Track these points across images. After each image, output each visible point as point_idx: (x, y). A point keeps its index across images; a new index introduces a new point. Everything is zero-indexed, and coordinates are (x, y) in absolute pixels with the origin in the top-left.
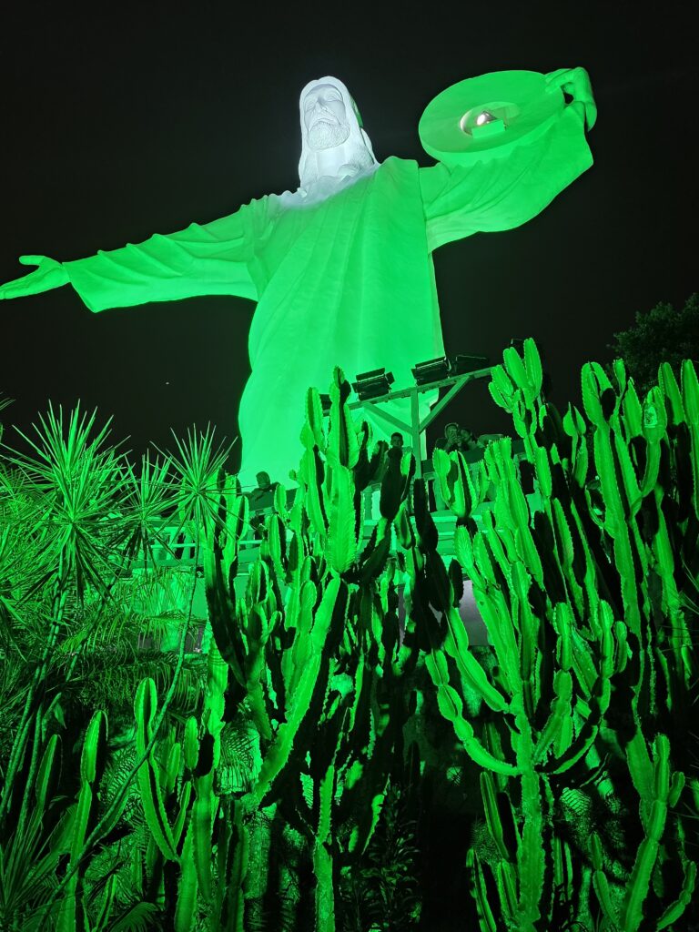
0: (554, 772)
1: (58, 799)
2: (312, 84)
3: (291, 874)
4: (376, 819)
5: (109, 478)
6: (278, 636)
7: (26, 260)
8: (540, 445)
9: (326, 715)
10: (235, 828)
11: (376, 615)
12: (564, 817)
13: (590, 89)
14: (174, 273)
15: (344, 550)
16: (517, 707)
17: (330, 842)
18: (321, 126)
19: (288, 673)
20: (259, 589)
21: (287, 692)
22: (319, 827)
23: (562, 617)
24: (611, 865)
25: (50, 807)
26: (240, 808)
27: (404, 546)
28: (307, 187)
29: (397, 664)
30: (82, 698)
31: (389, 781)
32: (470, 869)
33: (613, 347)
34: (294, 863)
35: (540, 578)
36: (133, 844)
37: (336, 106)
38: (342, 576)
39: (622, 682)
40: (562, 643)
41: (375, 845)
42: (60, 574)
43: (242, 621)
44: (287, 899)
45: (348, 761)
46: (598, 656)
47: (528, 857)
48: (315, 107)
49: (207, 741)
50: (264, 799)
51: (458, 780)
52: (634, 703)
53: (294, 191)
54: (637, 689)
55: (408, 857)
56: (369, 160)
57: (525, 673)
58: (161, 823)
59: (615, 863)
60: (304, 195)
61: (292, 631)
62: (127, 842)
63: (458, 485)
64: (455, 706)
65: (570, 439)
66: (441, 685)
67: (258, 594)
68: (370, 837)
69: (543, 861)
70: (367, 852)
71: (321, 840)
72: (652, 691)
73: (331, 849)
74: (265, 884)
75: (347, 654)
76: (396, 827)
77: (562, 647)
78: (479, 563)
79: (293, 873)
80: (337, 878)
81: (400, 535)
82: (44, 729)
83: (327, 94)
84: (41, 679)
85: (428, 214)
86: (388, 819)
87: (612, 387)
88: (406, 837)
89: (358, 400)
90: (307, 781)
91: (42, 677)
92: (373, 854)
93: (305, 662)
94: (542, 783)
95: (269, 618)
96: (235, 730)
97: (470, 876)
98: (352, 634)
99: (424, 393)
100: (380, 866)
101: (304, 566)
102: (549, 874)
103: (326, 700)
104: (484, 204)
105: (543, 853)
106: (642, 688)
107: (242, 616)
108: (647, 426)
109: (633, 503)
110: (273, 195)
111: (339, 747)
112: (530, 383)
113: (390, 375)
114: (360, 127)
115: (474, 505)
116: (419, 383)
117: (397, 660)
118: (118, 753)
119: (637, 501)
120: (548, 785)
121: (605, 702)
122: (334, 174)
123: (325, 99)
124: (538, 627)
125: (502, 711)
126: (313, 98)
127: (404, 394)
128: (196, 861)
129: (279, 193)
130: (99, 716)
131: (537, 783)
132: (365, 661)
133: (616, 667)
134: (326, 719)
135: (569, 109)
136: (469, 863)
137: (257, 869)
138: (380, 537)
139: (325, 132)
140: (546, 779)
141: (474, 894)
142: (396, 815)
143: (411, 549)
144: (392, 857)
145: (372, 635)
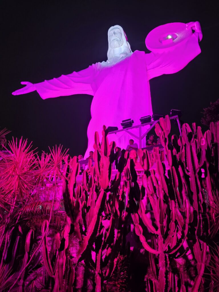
0: (170, 254)
1: (19, 256)
2: (112, 28)
3: (90, 281)
4: (115, 266)
5: (30, 161)
6: (85, 208)
7: (23, 83)
8: (169, 149)
9: (99, 233)
10: (70, 268)
11: (117, 202)
12: (177, 266)
13: (200, 28)
14: (68, 87)
15: (105, 182)
16: (159, 232)
17: (100, 272)
18: (114, 41)
19: (87, 220)
20: (79, 194)
21: (87, 226)
22: (97, 268)
23: (173, 204)
24: (191, 282)
25: (17, 258)
26: (72, 262)
27: (127, 180)
28: (110, 60)
29: (123, 217)
30: (28, 225)
31: (119, 254)
32: (146, 282)
33: (203, 113)
34: (92, 278)
35: (167, 192)
36: (43, 270)
37: (119, 35)
38: (105, 190)
39: (192, 225)
40: (172, 213)
41: (114, 274)
42: (14, 191)
43: (73, 204)
44: (89, 289)
45: (107, 247)
46: (185, 217)
47: (160, 280)
48: (112, 35)
49: (63, 240)
50: (79, 259)
51: (144, 253)
52: (196, 232)
53: (106, 61)
54: (196, 228)
55: (124, 278)
56: (129, 51)
57: (161, 222)
58: (49, 265)
59: (192, 281)
60: (109, 62)
61: (89, 207)
62: (41, 269)
63: (145, 160)
64: (140, 231)
65: (180, 147)
66: (136, 224)
67: (79, 195)
68: (113, 272)
69: (165, 282)
70: (112, 277)
71: (97, 272)
72: (201, 229)
73: (101, 275)
74: (82, 284)
75: (107, 214)
76: (121, 269)
77: (172, 215)
78: (149, 186)
79: (91, 281)
80: (102, 284)
81: (126, 176)
82: (9, 238)
83: (116, 31)
84: (8, 223)
85: (148, 69)
86: (118, 266)
87: (192, 131)
88: (124, 272)
89: (123, 129)
90: (93, 254)
91: (8, 222)
92: (113, 277)
93: (92, 217)
94: (166, 257)
95: (82, 203)
96: (75, 235)
97: (146, 284)
98: (109, 207)
99: (143, 126)
100: (115, 281)
101: (93, 187)
102: (167, 286)
103: (99, 229)
104: (166, 65)
105: (165, 279)
106: (198, 227)
107: (73, 202)
108: (201, 144)
109: (197, 169)
110: (99, 63)
111: (103, 244)
112: (167, 129)
113: (133, 121)
114: (127, 41)
115: (150, 167)
116: (142, 123)
117: (123, 216)
118: (39, 241)
119: (198, 168)
120: (168, 258)
121: (186, 232)
122: (118, 56)
123: (116, 32)
124: (166, 207)
125: (155, 234)
126: (112, 32)
127: (136, 127)
128: (59, 278)
129: (101, 62)
130: (31, 231)
131: (164, 257)
132: (113, 216)
133: (190, 221)
134: (100, 235)
135: (193, 35)
136: (145, 280)
137: (80, 279)
138: (117, 178)
139: (116, 43)
140: (167, 255)
141: (146, 290)
142: (121, 265)
143: (129, 181)
144: (119, 278)
145: (115, 208)
